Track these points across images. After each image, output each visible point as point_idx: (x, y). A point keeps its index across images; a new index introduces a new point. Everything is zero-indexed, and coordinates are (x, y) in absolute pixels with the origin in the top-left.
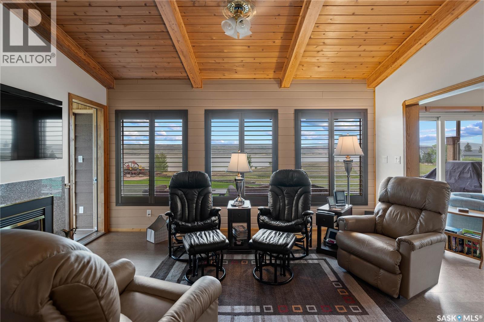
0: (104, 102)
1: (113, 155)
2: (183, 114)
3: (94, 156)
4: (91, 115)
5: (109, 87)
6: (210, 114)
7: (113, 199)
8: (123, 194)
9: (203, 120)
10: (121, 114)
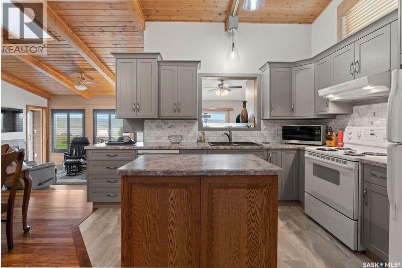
0: (46, 106)
1: (51, 129)
2: (83, 111)
3: (41, 130)
4: (40, 111)
5: (49, 99)
6: (95, 111)
7: (50, 150)
8: (55, 147)
9: (92, 113)
10: (55, 111)
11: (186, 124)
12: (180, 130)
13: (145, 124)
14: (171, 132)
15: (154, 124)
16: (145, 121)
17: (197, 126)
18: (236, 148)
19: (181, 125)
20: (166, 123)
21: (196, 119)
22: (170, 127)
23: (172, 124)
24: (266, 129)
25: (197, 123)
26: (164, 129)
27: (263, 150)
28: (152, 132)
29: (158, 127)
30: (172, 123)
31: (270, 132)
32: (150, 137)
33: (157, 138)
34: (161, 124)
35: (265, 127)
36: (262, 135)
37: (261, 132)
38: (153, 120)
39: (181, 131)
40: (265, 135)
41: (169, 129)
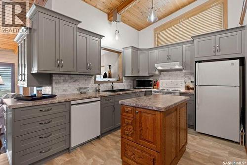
11: (86, 78)
12: (82, 83)
13: (54, 78)
14: (76, 85)
15: (62, 79)
16: (53, 75)
17: (93, 80)
19: (83, 79)
20: (72, 78)
21: (93, 75)
22: (75, 81)
23: (76, 79)
24: (125, 81)
25: (93, 78)
26: (70, 82)
28: (60, 86)
29: (65, 81)
30: (76, 77)
32: (58, 90)
33: (64, 91)
34: (67, 78)
36: (124, 85)
37: (123, 83)
38: (61, 75)
41: (74, 83)
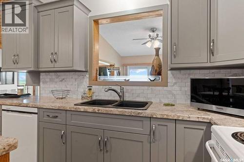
11: (76, 77)
12: (71, 83)
13: (41, 77)
15: (48, 78)
16: (41, 73)
17: (88, 79)
18: (100, 112)
19: (72, 78)
20: (59, 76)
21: (86, 72)
22: (62, 81)
23: (63, 78)
24: (176, 83)
25: (88, 76)
26: (56, 82)
27: (142, 119)
28: (46, 86)
29: (51, 80)
31: (183, 89)
32: (45, 90)
34: (54, 77)
35: (174, 81)
36: (170, 92)
37: (169, 88)
38: (47, 73)
39: (72, 85)
40: (175, 93)
41: (60, 83)
